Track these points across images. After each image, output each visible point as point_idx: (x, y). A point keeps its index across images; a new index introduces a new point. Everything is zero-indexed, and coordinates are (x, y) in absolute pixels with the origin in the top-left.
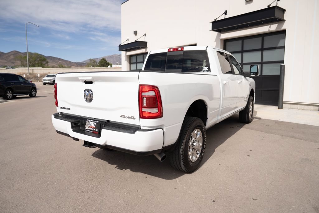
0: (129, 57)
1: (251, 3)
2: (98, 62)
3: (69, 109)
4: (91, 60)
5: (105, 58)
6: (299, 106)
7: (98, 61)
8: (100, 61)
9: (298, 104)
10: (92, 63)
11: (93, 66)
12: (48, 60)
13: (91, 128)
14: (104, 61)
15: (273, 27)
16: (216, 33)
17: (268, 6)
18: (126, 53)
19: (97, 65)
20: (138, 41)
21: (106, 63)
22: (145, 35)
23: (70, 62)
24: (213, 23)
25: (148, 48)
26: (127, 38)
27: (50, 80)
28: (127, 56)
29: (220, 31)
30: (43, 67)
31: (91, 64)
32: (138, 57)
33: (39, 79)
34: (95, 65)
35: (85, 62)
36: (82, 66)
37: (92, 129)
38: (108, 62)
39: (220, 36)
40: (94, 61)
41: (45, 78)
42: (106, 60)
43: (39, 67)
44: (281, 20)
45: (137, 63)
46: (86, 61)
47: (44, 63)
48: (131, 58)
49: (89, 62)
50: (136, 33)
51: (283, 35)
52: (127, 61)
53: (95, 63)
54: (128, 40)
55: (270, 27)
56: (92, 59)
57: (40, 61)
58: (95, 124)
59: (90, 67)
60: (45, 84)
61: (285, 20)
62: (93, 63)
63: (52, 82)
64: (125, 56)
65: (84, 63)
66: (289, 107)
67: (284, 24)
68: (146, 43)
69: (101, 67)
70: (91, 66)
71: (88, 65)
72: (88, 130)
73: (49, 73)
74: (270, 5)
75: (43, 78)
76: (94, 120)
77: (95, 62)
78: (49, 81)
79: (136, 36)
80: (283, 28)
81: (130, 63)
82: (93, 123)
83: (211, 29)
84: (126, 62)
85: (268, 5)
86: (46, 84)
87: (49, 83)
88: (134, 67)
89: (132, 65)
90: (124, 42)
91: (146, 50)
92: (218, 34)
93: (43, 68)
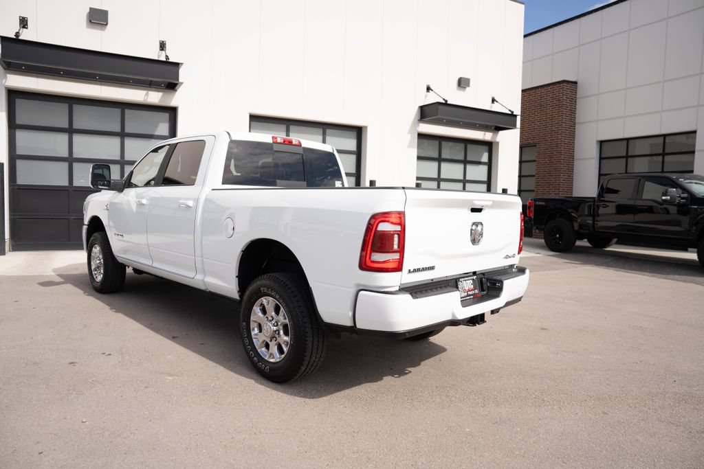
3: (432, 268)
13: (469, 291)
37: (470, 293)
58: (471, 281)
72: (465, 297)
76: (466, 275)
82: (468, 282)
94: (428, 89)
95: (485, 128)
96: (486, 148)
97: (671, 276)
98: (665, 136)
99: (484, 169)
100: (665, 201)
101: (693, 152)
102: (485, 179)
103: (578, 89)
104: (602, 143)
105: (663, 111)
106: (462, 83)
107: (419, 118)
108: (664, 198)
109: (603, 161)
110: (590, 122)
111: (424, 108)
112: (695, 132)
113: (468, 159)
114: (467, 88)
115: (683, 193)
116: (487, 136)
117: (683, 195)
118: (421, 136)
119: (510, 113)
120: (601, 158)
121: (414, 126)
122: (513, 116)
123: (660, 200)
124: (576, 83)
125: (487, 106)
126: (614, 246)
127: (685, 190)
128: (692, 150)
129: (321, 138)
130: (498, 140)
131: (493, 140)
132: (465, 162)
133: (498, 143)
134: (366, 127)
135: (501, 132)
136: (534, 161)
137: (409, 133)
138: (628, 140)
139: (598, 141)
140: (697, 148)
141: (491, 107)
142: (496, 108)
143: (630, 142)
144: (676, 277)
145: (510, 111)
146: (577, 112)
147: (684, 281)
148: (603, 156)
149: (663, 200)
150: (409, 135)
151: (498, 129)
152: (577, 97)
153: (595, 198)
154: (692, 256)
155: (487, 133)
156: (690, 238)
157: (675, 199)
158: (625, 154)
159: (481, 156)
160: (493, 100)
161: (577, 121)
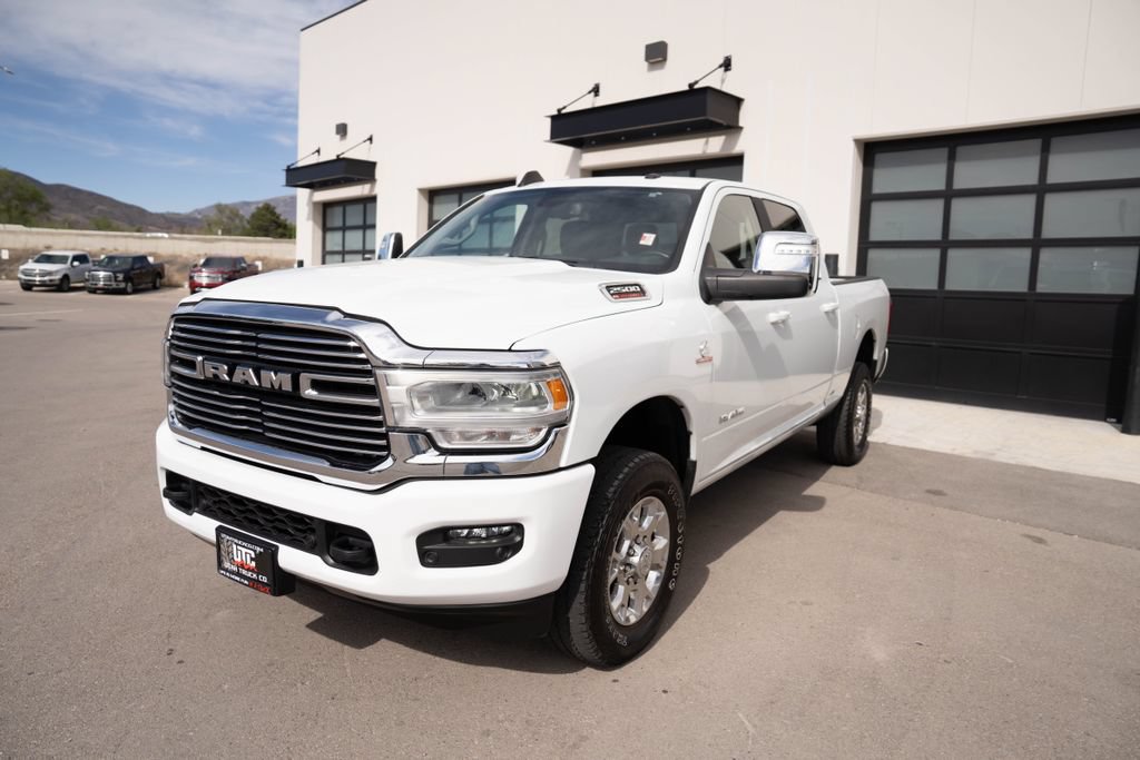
0: (321, 208)
1: (662, 67)
2: (248, 217)
4: (220, 208)
5: (272, 204)
7: (247, 213)
8: (253, 216)
10: (225, 220)
11: (227, 232)
12: (50, 199)
14: (269, 216)
15: (713, 145)
16: (569, 150)
17: (691, 85)
18: (311, 196)
19: (244, 228)
20: (344, 159)
21: (276, 222)
22: (370, 139)
23: (142, 212)
24: (553, 118)
25: (378, 184)
26: (315, 144)
27: (50, 273)
28: (316, 204)
29: (581, 144)
30: (26, 223)
31: (218, 223)
32: (349, 209)
33: (5, 266)
34: (237, 228)
35: (199, 213)
36: (186, 230)
38: (282, 218)
39: (580, 158)
40: (231, 211)
41: (30, 265)
42: (278, 211)
43: (10, 222)
44: (731, 127)
45: (344, 229)
46: (203, 210)
47: (33, 208)
48: (329, 211)
49: (213, 215)
50: (342, 130)
51: (736, 168)
52: (315, 221)
53: (237, 221)
54: (318, 151)
55: (707, 143)
56: (226, 206)
57: (19, 200)
59: (217, 234)
60: (27, 286)
61: (741, 128)
62: (229, 218)
63: (57, 282)
64: (308, 204)
65: (195, 220)
67: (738, 138)
68: (373, 165)
69: (256, 235)
70: (220, 232)
71: (209, 225)
73: (48, 248)
74: (696, 82)
75: (23, 264)
77: (237, 215)
78: (46, 278)
79: (343, 142)
80: (737, 150)
81: (325, 229)
83: (548, 138)
84: (311, 223)
85: (692, 81)
86: (35, 288)
87: (43, 284)
88: (335, 240)
89: (329, 236)
90: (305, 158)
91: (372, 189)
92: (574, 152)
93: (28, 229)
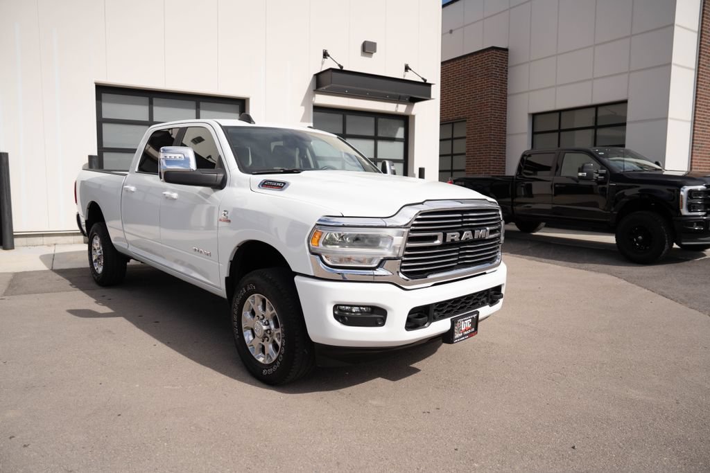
6: (45, 238)
9: (43, 235)
66: (25, 244)
94: (325, 55)
95: (398, 100)
96: (402, 122)
97: (586, 265)
98: (596, 107)
99: (400, 145)
100: (581, 178)
101: (624, 124)
102: (401, 157)
103: (509, 57)
104: (534, 116)
105: (594, 79)
106: (368, 49)
107: (315, 89)
108: (580, 174)
109: (537, 136)
110: (521, 93)
111: (321, 77)
112: (625, 102)
113: (380, 135)
114: (374, 54)
115: (602, 169)
116: (401, 109)
117: (600, 171)
118: (317, 108)
119: (423, 81)
120: (534, 133)
121: (309, 96)
122: (426, 85)
123: (577, 177)
124: (506, 50)
125: (399, 74)
126: (543, 229)
127: (603, 165)
128: (623, 122)
129: (193, 112)
130: (413, 112)
131: (407, 114)
132: (376, 138)
133: (414, 116)
134: (248, 99)
135: (417, 104)
136: (465, 138)
137: (302, 105)
138: (560, 111)
139: (529, 114)
140: (629, 119)
141: (404, 76)
142: (410, 76)
143: (563, 114)
144: (591, 266)
145: (423, 79)
146: (508, 83)
147: (598, 271)
148: (537, 130)
149: (579, 177)
150: (303, 107)
151: (413, 100)
152: (509, 65)
153: (513, 177)
154: (611, 239)
155: (400, 106)
156: (608, 220)
157: (592, 176)
158: (556, 128)
159: (396, 132)
160: (407, 68)
161: (508, 93)
